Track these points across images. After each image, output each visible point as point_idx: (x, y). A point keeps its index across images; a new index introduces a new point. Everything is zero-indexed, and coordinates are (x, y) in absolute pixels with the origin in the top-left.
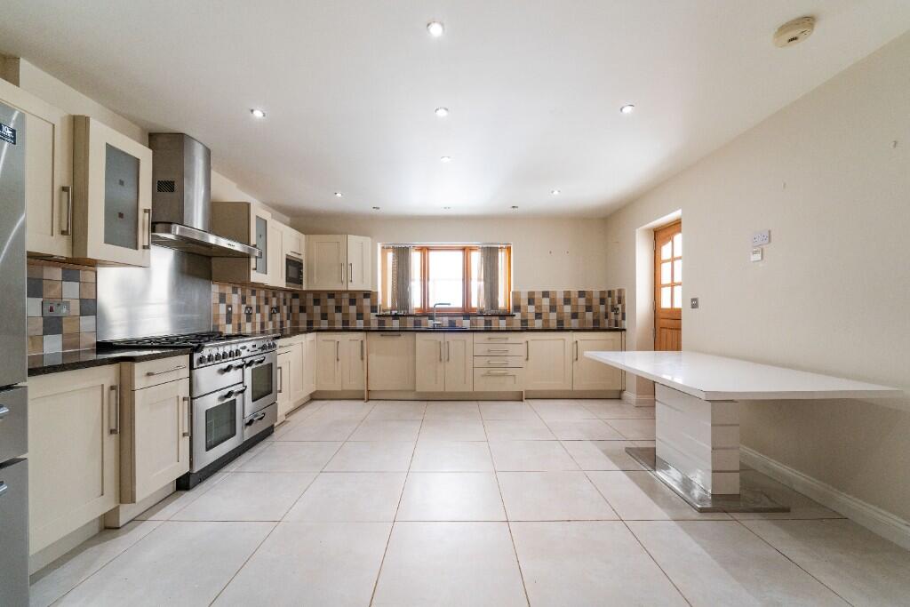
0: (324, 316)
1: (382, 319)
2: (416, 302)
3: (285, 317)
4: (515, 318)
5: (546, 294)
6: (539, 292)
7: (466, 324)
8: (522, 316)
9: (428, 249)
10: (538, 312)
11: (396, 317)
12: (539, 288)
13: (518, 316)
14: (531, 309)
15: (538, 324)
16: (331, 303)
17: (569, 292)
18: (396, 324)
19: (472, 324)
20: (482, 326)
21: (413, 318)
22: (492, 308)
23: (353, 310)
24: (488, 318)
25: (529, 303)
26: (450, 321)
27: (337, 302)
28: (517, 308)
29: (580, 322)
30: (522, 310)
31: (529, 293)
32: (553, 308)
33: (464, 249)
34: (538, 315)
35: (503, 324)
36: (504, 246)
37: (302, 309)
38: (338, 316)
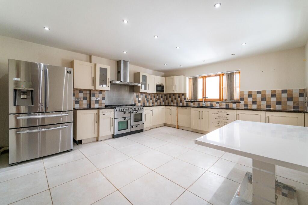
0: (172, 101)
1: (188, 102)
2: (200, 97)
3: (162, 101)
4: (241, 104)
5: (259, 92)
6: (255, 92)
7: (217, 105)
8: (245, 102)
9: (205, 77)
10: (254, 101)
11: (192, 102)
12: (254, 89)
13: (242, 103)
14: (250, 99)
15: (254, 107)
16: (174, 97)
17: (275, 91)
18: (192, 104)
19: (220, 105)
20: (224, 106)
21: (197, 103)
22: (231, 99)
23: (179, 99)
24: (227, 103)
25: (249, 97)
26: (211, 104)
27: (175, 97)
28: (242, 99)
29: (282, 107)
30: (245, 100)
31: (249, 92)
32: (263, 99)
33: (219, 75)
34: (254, 103)
35: (234, 106)
36: (237, 72)
37: (167, 99)
38: (175, 101)
